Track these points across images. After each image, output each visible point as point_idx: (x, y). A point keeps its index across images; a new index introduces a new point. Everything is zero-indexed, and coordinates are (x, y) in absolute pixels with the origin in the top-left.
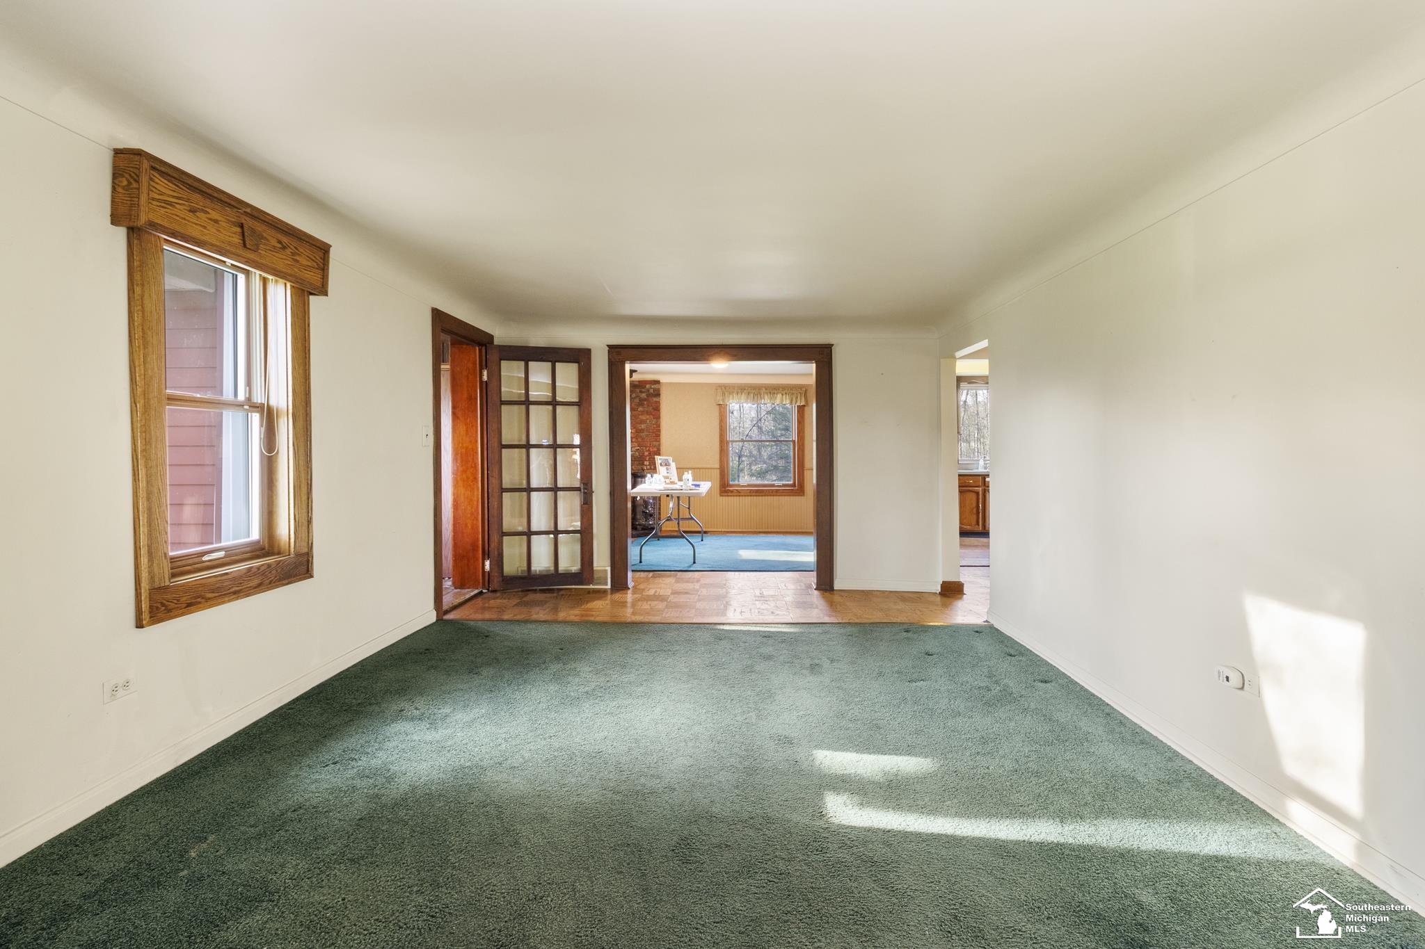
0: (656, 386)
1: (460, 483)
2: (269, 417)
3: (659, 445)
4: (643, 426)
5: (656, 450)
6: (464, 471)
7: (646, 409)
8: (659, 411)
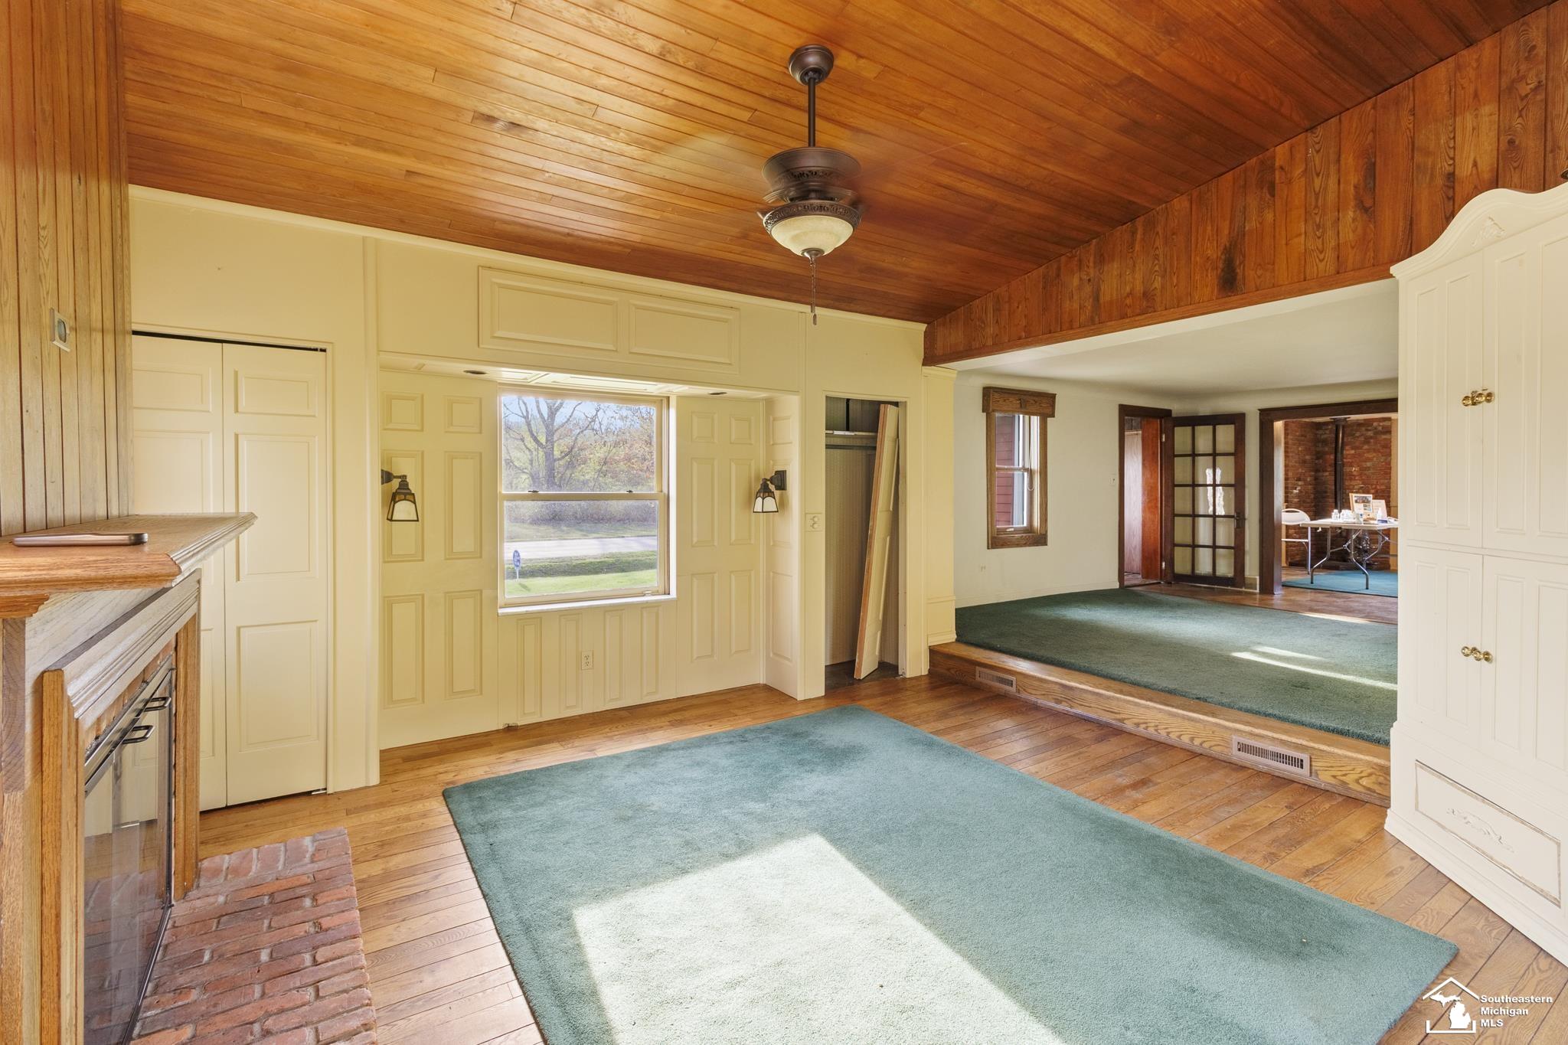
0: (1386, 423)
1: (1147, 509)
2: (1031, 472)
3: (1389, 483)
4: (1369, 464)
5: (1383, 487)
6: (1150, 502)
7: (1373, 447)
8: (1390, 448)
